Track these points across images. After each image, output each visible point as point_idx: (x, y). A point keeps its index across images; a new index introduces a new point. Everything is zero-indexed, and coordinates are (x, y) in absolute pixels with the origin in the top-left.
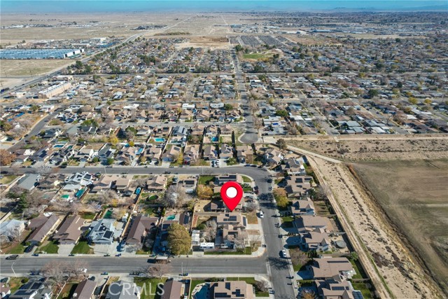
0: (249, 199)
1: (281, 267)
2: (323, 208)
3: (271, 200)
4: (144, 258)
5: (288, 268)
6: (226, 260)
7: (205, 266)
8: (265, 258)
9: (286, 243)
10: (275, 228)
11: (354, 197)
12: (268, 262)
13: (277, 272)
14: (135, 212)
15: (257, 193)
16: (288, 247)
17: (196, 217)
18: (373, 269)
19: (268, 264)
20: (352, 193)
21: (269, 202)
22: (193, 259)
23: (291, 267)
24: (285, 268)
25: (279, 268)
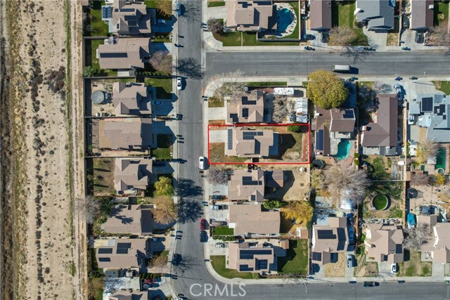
0: (219, 203)
1: (187, 64)
2: (100, 178)
3: (182, 203)
4: (364, 75)
5: (179, 61)
6: (257, 74)
7: (284, 63)
8: (205, 77)
9: (174, 104)
10: (185, 135)
11: (39, 223)
12: (202, 70)
13: (194, 56)
14: (401, 163)
15: (204, 224)
16: (172, 97)
17: (305, 156)
18: (73, 61)
19: (204, 67)
20: (38, 235)
21: (185, 198)
22: (300, 74)
23: (174, 63)
24: (183, 61)
25: (190, 62)
